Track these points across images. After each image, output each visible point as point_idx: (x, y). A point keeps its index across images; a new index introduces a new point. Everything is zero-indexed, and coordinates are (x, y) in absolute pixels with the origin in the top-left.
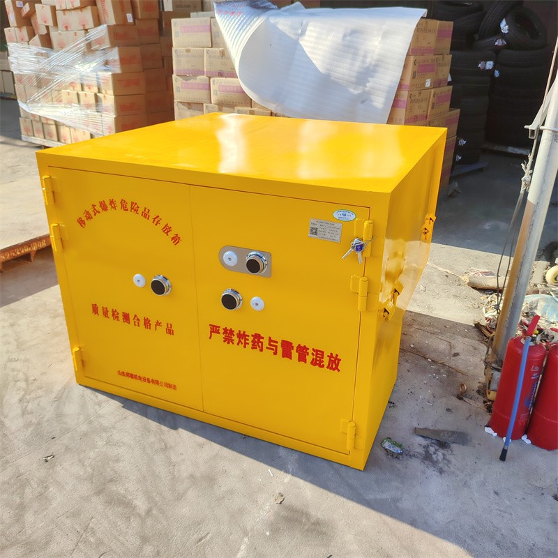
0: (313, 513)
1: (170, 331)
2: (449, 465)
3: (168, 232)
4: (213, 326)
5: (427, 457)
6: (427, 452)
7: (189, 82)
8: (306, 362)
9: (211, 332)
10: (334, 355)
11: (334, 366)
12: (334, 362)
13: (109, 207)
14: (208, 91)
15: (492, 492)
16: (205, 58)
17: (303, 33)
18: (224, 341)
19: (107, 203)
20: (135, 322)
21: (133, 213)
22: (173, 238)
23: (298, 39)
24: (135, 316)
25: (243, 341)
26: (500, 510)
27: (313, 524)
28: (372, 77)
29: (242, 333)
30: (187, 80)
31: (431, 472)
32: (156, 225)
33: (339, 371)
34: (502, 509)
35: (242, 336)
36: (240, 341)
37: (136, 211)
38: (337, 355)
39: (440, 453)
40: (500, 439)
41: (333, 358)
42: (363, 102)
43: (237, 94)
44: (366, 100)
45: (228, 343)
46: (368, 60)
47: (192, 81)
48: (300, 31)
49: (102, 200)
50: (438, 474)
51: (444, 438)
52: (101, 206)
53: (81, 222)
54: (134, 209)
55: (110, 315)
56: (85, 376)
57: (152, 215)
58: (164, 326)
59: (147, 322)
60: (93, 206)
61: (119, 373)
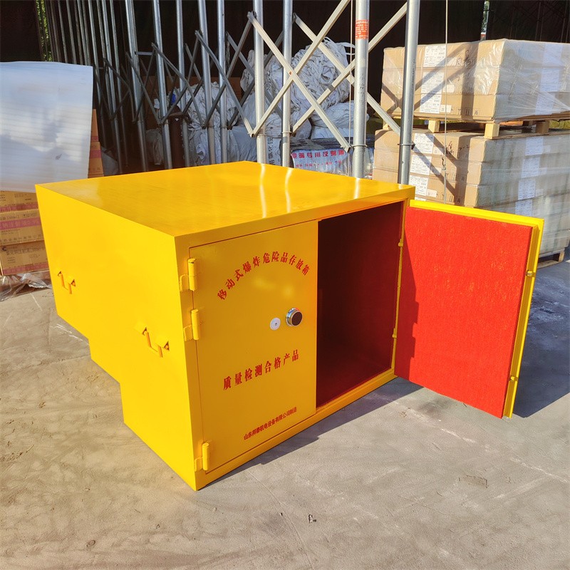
3: (300, 266)
13: (252, 266)
19: (251, 263)
20: (266, 369)
21: (274, 262)
22: (303, 270)
24: (268, 362)
28: (59, 132)
32: (292, 264)
37: (277, 259)
42: (58, 158)
44: (61, 155)
46: (51, 118)
49: (246, 262)
52: (244, 268)
53: (222, 294)
54: (275, 258)
55: (243, 378)
56: (207, 473)
57: (289, 257)
58: (291, 355)
59: (277, 362)
60: (237, 272)
61: (246, 438)
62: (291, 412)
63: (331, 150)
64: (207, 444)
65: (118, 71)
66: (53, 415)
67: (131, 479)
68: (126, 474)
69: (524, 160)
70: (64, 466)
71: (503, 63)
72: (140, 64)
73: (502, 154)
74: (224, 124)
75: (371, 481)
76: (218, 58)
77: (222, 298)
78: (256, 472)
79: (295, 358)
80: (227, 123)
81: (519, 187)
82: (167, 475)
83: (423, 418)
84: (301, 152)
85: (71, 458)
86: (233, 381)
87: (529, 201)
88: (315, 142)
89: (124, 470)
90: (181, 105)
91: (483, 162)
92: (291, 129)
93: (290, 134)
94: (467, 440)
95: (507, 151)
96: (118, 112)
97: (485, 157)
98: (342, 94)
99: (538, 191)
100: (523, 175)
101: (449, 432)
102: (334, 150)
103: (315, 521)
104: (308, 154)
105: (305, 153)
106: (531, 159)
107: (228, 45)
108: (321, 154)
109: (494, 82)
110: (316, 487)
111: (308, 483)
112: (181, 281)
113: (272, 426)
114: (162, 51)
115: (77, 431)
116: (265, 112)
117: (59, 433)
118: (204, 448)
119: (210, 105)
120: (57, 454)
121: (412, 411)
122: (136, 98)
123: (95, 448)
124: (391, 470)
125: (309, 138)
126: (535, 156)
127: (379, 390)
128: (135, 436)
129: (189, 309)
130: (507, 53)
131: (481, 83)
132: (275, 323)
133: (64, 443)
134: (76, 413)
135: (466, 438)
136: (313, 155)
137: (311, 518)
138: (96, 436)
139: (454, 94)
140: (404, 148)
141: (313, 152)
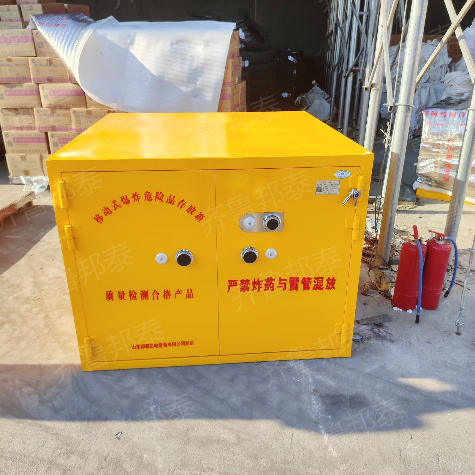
0: (345, 393)
1: (190, 295)
2: (393, 336)
3: (192, 212)
4: (231, 281)
5: (377, 336)
6: (375, 332)
7: (14, 89)
8: (309, 289)
9: (229, 286)
10: (331, 278)
11: (331, 286)
12: (331, 283)
13: (132, 200)
14: (37, 97)
15: (426, 343)
16: (30, 66)
17: (132, 42)
18: (241, 291)
19: (130, 197)
20: (154, 297)
21: (158, 202)
22: (197, 216)
23: (128, 48)
24: (155, 291)
25: (257, 286)
26: (438, 351)
27: (350, 400)
28: (200, 76)
29: (256, 280)
30: (11, 88)
31: (387, 344)
32: (181, 208)
33: (334, 288)
34: (438, 350)
35: (256, 283)
36: (255, 288)
37: (161, 199)
38: (333, 277)
39: (382, 330)
40: (405, 312)
41: (331, 280)
42: (196, 97)
43: (71, 97)
44: (198, 95)
45: (245, 291)
46: (195, 64)
47: (17, 88)
48: (129, 41)
49: (124, 195)
50: (392, 343)
51: (377, 321)
52: (122, 201)
53: (99, 219)
54: (159, 198)
55: (127, 297)
57: (177, 200)
58: (185, 292)
59: (167, 294)
60: (114, 202)
61: (133, 348)
62: (186, 343)
64: (87, 338)
77: (98, 222)
86: (116, 296)
113: (163, 348)
132: (161, 258)
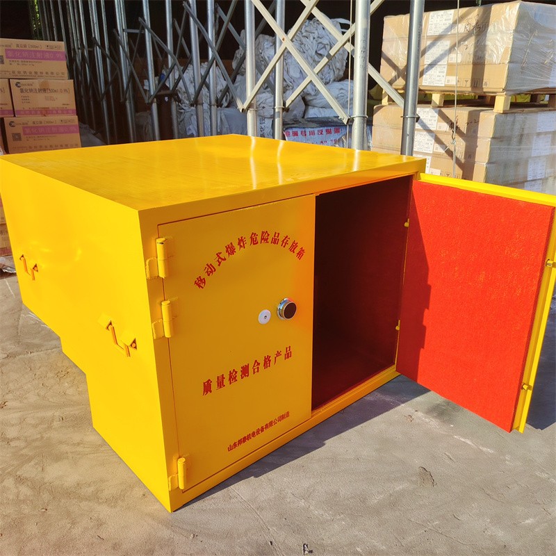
3: (294, 249)
13: (237, 248)
19: (235, 244)
20: (254, 370)
21: (263, 244)
22: (298, 254)
24: (256, 361)
32: (284, 246)
49: (229, 243)
52: (227, 251)
53: (200, 282)
54: (264, 239)
55: (226, 382)
56: (183, 492)
57: (281, 238)
58: (284, 353)
59: (267, 361)
60: (218, 255)
61: (230, 449)
62: (282, 417)
63: (326, 128)
64: (183, 460)
65: (107, 52)
66: (14, 416)
67: (95, 497)
68: (92, 489)
69: (535, 137)
70: (20, 480)
71: (517, 27)
72: (129, 43)
73: (512, 129)
74: (213, 102)
75: (376, 501)
76: (207, 31)
77: (200, 286)
78: (242, 489)
79: (288, 355)
80: (217, 100)
81: (529, 166)
82: (138, 492)
83: (433, 423)
84: (294, 130)
85: (29, 470)
86: (214, 385)
87: (539, 182)
88: (308, 121)
89: (90, 485)
90: (170, 84)
91: (493, 138)
92: (284, 104)
93: (283, 109)
94: (484, 449)
95: (517, 126)
96: (107, 92)
97: (495, 133)
98: (337, 72)
99: (549, 171)
100: (534, 154)
101: (463, 440)
102: (329, 128)
103: (311, 552)
104: (302, 132)
105: (299, 131)
106: (542, 136)
107: (218, 16)
108: (316, 132)
109: (506, 50)
110: (312, 508)
111: (302, 503)
112: (147, 266)
113: (261, 434)
114: (149, 26)
115: (39, 436)
116: (256, 84)
117: (18, 439)
118: (180, 464)
119: (198, 81)
120: (13, 465)
121: (420, 414)
122: (124, 78)
123: (58, 458)
124: (399, 487)
125: (303, 117)
126: (546, 133)
127: (382, 389)
128: (104, 443)
129: (158, 301)
130: (521, 17)
131: (492, 51)
132: (264, 316)
133: (24, 452)
134: (41, 414)
135: (483, 446)
136: (308, 133)
137: (306, 549)
138: (61, 442)
139: (461, 64)
140: (409, 121)
141: (308, 130)
